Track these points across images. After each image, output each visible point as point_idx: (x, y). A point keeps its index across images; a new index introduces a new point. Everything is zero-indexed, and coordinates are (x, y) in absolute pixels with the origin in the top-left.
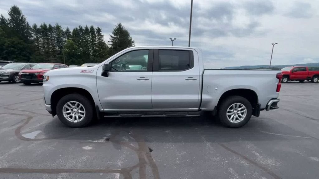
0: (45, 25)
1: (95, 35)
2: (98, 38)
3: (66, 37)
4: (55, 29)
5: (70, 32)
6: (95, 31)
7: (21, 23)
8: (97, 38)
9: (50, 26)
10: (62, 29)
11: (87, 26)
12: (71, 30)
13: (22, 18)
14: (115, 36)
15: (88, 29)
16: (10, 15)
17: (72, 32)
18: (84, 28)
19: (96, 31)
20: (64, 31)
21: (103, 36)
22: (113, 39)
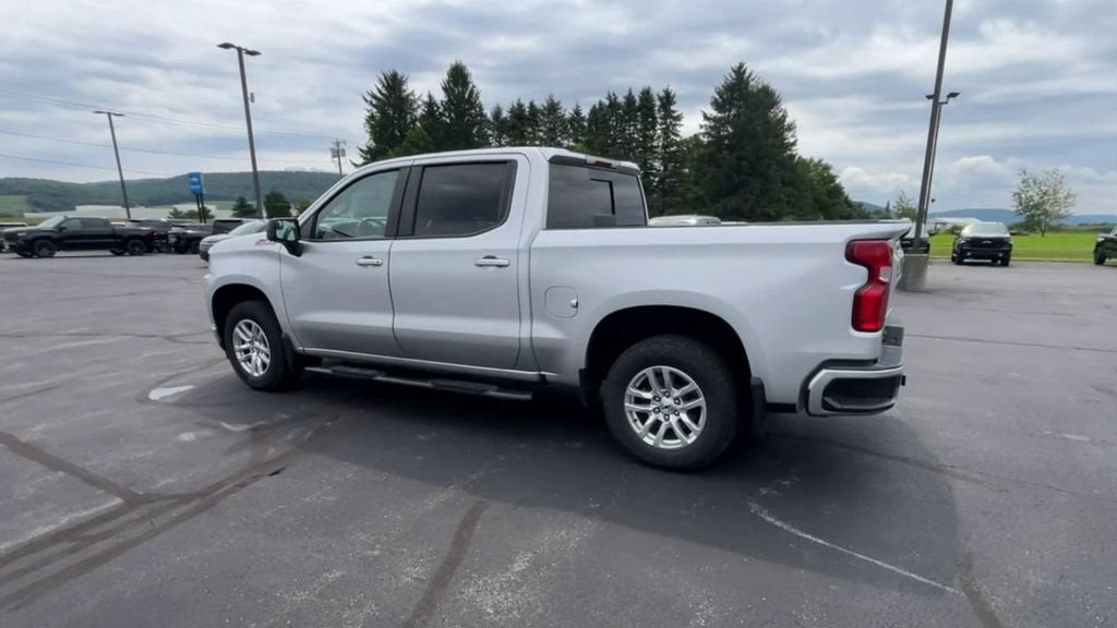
0: (520, 106)
1: (654, 118)
2: (664, 126)
3: (570, 136)
4: (543, 115)
5: (583, 119)
6: (653, 106)
7: (468, 110)
8: (658, 127)
9: (532, 106)
10: (561, 112)
11: (630, 93)
12: (585, 113)
13: (472, 92)
14: (719, 115)
15: (635, 101)
16: (445, 89)
17: (587, 117)
18: (621, 100)
19: (658, 103)
20: (567, 116)
21: (678, 118)
22: (712, 124)
